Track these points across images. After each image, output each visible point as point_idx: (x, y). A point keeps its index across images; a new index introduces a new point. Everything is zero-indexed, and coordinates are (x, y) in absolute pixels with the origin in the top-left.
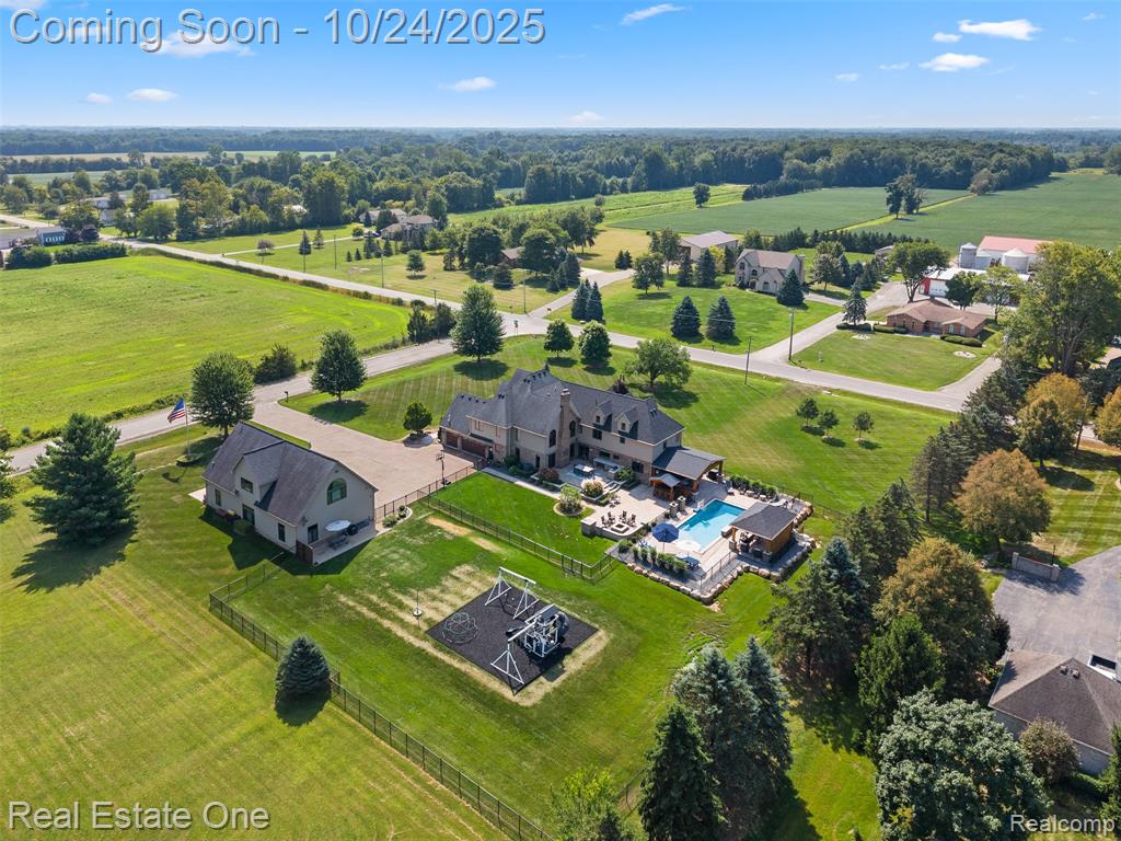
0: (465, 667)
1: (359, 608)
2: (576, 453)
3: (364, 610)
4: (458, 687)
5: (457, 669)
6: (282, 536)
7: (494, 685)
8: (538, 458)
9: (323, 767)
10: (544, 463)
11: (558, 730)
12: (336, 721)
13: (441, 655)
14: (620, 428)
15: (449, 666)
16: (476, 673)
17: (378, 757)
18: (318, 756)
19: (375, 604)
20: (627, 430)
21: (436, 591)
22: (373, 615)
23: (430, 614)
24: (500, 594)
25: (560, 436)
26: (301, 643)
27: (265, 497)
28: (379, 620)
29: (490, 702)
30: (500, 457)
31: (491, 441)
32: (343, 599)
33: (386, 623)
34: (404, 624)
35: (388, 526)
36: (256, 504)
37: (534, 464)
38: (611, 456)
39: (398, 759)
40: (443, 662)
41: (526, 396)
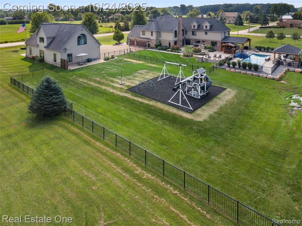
0: (152, 103)
1: (89, 83)
2: (185, 43)
3: (92, 83)
4: (149, 113)
5: (146, 104)
6: (55, 61)
7: (174, 110)
8: (170, 44)
9: (47, 160)
10: (172, 44)
11: (229, 135)
12: (65, 131)
13: (136, 98)
14: (204, 28)
15: (142, 103)
16: (160, 105)
17: (93, 153)
18: (45, 152)
19: (98, 81)
20: (208, 28)
21: (131, 77)
22: (96, 85)
23: (127, 84)
24: (164, 78)
25: (179, 33)
26: (48, 81)
27: (49, 44)
28: (100, 86)
29: (173, 120)
30: (153, 44)
31: (149, 39)
32: (81, 80)
33: (104, 87)
34: (113, 87)
35: (106, 60)
36: (45, 47)
37: (168, 46)
38: (201, 42)
39: (109, 154)
40: (138, 101)
41: (163, 20)
